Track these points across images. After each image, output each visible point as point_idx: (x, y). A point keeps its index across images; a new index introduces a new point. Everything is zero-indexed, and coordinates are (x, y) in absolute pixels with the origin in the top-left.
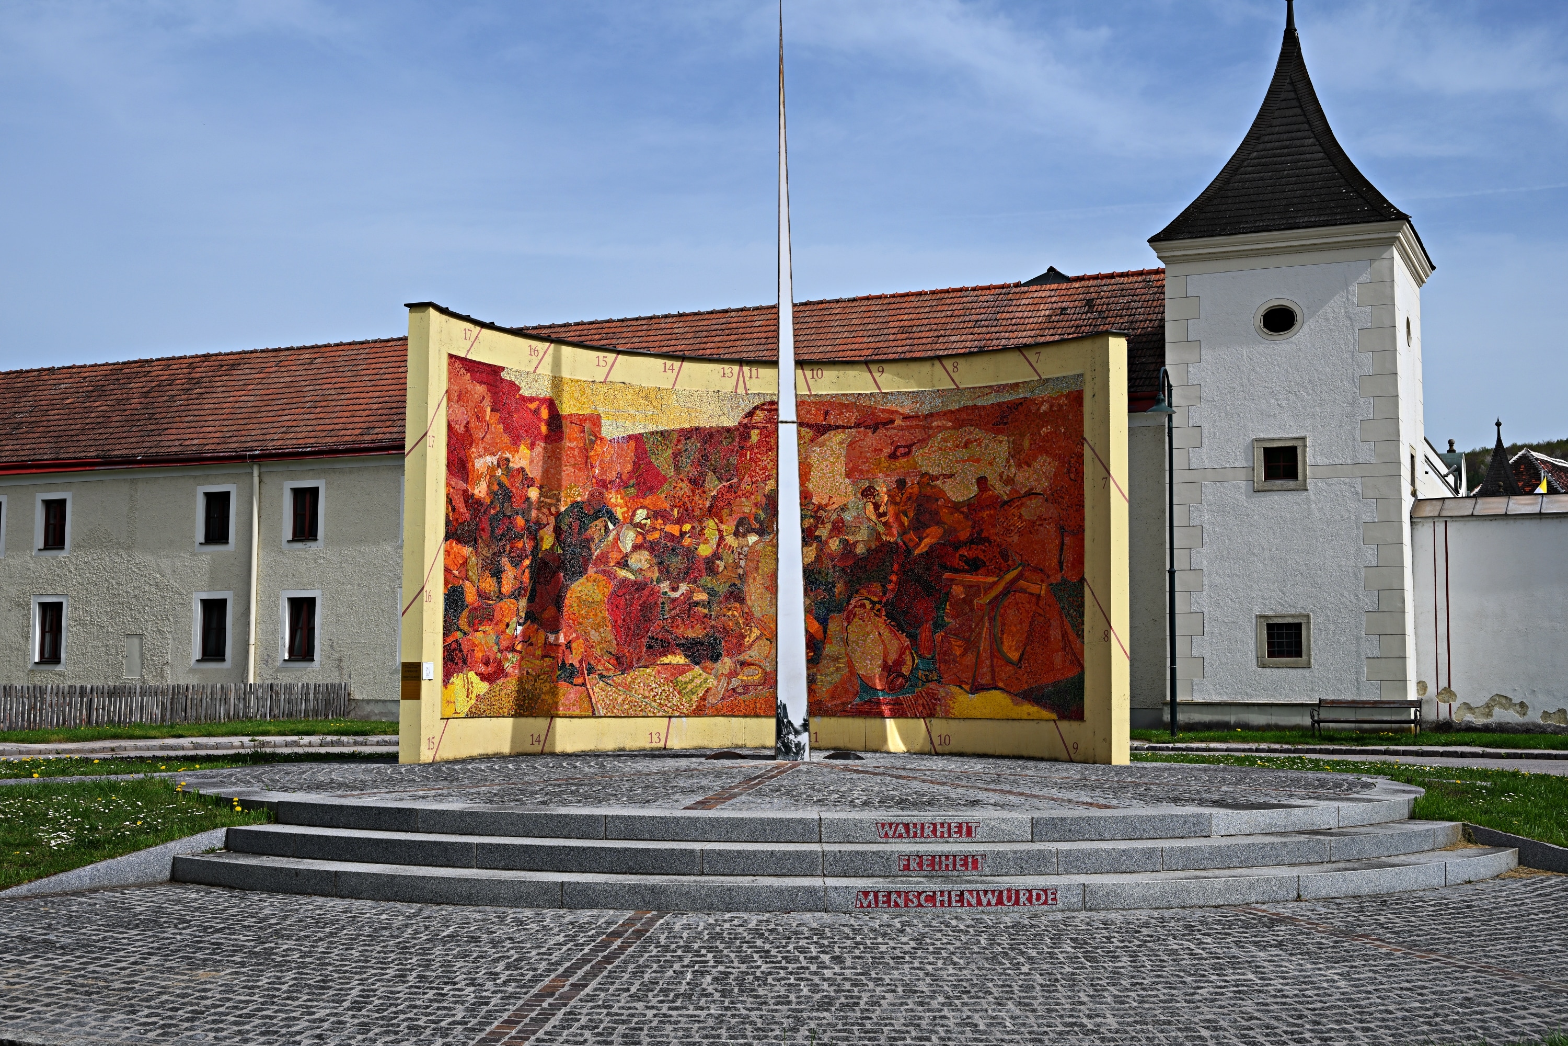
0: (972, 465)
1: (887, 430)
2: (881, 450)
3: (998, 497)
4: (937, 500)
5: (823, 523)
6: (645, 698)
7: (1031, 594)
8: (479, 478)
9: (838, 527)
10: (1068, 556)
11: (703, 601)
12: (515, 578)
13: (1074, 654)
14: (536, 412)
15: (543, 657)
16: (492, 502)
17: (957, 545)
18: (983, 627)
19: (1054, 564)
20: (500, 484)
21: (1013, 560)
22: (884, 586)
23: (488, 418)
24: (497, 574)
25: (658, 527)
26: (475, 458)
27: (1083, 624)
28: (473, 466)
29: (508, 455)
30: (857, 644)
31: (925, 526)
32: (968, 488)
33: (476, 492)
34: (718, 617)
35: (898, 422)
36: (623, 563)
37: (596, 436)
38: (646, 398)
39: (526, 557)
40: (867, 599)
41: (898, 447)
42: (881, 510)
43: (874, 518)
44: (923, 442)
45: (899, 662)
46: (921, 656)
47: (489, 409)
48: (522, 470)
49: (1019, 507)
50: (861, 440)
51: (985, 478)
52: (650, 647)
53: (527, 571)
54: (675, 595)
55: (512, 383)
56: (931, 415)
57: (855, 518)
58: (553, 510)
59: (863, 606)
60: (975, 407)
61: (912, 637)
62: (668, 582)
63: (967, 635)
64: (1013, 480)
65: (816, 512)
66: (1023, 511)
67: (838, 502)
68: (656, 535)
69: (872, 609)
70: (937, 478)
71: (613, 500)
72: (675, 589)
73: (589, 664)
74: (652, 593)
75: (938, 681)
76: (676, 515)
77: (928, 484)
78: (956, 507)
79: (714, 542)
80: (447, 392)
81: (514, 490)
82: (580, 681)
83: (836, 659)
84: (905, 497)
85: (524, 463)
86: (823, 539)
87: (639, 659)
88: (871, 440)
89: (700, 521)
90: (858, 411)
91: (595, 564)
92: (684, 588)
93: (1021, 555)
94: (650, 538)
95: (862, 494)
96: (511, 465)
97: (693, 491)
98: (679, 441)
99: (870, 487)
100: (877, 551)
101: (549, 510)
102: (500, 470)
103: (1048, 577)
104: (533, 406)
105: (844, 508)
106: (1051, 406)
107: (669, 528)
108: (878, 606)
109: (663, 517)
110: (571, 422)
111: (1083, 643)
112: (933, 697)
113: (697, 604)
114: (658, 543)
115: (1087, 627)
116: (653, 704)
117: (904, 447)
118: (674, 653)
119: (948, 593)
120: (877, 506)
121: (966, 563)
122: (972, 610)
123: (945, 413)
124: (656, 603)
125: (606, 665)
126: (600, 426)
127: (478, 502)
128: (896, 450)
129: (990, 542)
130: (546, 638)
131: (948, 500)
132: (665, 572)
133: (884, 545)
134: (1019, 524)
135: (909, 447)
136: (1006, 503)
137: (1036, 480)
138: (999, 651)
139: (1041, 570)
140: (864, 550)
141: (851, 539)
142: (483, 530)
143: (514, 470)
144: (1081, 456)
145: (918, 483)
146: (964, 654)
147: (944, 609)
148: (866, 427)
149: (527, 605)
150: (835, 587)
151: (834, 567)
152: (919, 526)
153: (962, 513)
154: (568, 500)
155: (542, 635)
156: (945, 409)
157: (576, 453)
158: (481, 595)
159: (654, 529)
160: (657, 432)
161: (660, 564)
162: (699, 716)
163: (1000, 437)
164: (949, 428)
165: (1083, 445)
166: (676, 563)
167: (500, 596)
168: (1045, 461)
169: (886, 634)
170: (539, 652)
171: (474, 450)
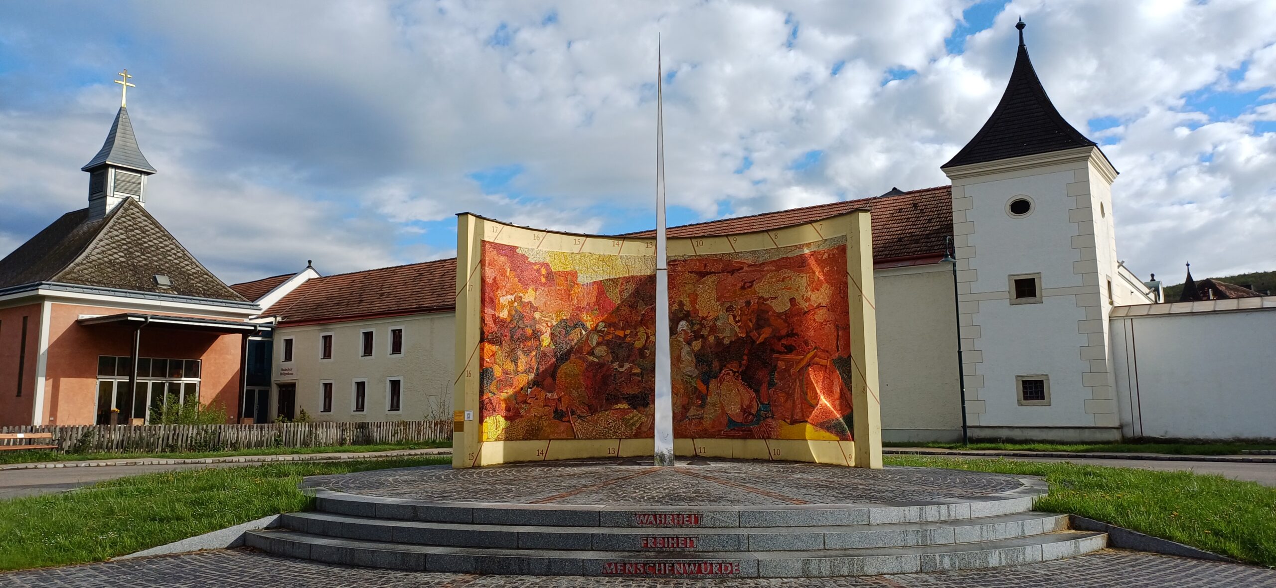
0: (787, 291)
1: (739, 273)
2: (736, 285)
3: (802, 310)
4: (768, 312)
5: (705, 327)
6: (605, 428)
7: (822, 365)
8: (503, 307)
9: (713, 329)
10: (841, 343)
11: (638, 373)
12: (526, 362)
13: (847, 401)
14: (538, 271)
15: (544, 406)
16: (511, 320)
17: (780, 339)
18: (796, 385)
19: (834, 347)
20: (516, 311)
21: (812, 346)
22: (740, 363)
23: (508, 274)
24: (515, 361)
25: (611, 332)
26: (500, 297)
27: (851, 383)
28: (499, 301)
29: (521, 295)
30: (726, 396)
31: (762, 327)
32: (785, 305)
33: (501, 315)
34: (646, 382)
35: (746, 268)
36: (591, 353)
37: (574, 283)
38: (603, 260)
39: (533, 350)
40: (731, 370)
41: (746, 283)
42: (737, 319)
43: (733, 323)
44: (760, 279)
45: (750, 406)
46: (762, 403)
47: (509, 270)
48: (530, 303)
49: (813, 315)
50: (725, 280)
51: (794, 298)
52: (607, 399)
53: (534, 358)
54: (621, 370)
55: (522, 255)
56: (763, 264)
57: (723, 324)
58: (549, 324)
59: (728, 374)
60: (787, 258)
61: (757, 391)
62: (618, 363)
63: (787, 390)
64: (810, 299)
65: (701, 321)
66: (816, 317)
67: (713, 315)
68: (611, 336)
69: (734, 375)
70: (767, 299)
71: (585, 318)
72: (622, 367)
73: (572, 409)
74: (608, 369)
75: (772, 417)
76: (621, 325)
77: (763, 303)
78: (779, 315)
79: (643, 341)
80: (481, 261)
81: (525, 314)
82: (567, 419)
83: (714, 405)
84: (750, 311)
85: (532, 299)
86: (705, 336)
87: (601, 407)
88: (730, 279)
89: (635, 329)
90: (723, 263)
91: (575, 354)
92: (627, 366)
93: (815, 343)
94: (606, 338)
95: (727, 310)
96: (523, 300)
97: (631, 312)
98: (622, 284)
99: (730, 306)
100: (735, 342)
101: (547, 324)
102: (516, 303)
103: (831, 355)
104: (535, 268)
105: (716, 319)
106: (829, 255)
107: (617, 333)
108: (737, 374)
109: (614, 327)
110: (560, 276)
111: (852, 394)
112: (769, 427)
113: (635, 374)
114: (611, 341)
115: (853, 384)
116: (610, 431)
117: (750, 282)
118: (621, 403)
119: (776, 366)
120: (734, 317)
121: (786, 349)
122: (790, 375)
123: (771, 262)
124: (611, 375)
125: (582, 410)
126: (577, 277)
127: (503, 321)
128: (744, 285)
129: (798, 336)
130: (546, 395)
131: (774, 312)
132: (616, 358)
133: (739, 338)
134: (814, 325)
135: (752, 282)
136: (806, 312)
137: (822, 298)
138: (806, 399)
139: (827, 351)
140: (728, 342)
141: (721, 336)
142: (506, 336)
143: (525, 302)
144: (846, 283)
145: (757, 303)
146: (786, 401)
147: (774, 375)
148: (728, 272)
149: (534, 378)
150: (712, 363)
151: (711, 352)
152: (759, 327)
153: (782, 319)
154: (558, 318)
155: (543, 394)
156: (771, 260)
157: (563, 292)
158: (505, 372)
159: (609, 333)
160: (610, 279)
161: (613, 352)
162: (637, 438)
163: (801, 275)
164: (773, 271)
165: (847, 276)
166: (623, 353)
167: (517, 372)
168: (827, 287)
169: (741, 389)
170: (542, 404)
171: (499, 292)
